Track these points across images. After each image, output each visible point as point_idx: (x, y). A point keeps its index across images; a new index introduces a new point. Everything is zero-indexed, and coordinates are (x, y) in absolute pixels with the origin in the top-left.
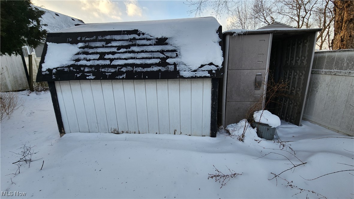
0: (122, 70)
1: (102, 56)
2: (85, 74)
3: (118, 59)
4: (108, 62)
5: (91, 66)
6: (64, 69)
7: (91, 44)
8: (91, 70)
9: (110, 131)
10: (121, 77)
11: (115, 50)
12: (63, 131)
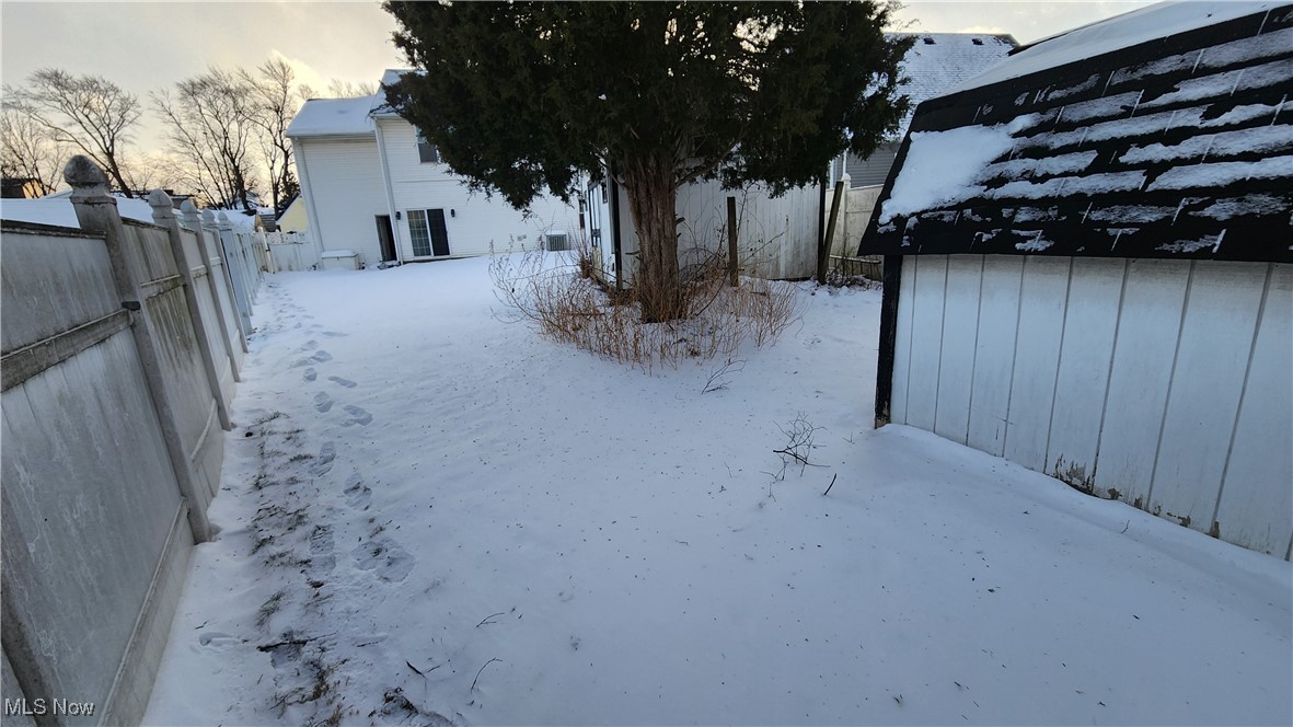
0: (1208, 212)
1: (1108, 156)
2: (1014, 231)
3: (1195, 160)
4: (1134, 180)
5: (1044, 203)
6: (942, 216)
7: (1067, 112)
8: (1040, 214)
9: (1051, 469)
10: (1190, 247)
11: (1192, 118)
12: (885, 412)
